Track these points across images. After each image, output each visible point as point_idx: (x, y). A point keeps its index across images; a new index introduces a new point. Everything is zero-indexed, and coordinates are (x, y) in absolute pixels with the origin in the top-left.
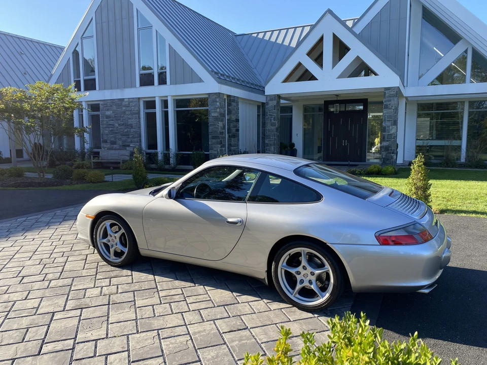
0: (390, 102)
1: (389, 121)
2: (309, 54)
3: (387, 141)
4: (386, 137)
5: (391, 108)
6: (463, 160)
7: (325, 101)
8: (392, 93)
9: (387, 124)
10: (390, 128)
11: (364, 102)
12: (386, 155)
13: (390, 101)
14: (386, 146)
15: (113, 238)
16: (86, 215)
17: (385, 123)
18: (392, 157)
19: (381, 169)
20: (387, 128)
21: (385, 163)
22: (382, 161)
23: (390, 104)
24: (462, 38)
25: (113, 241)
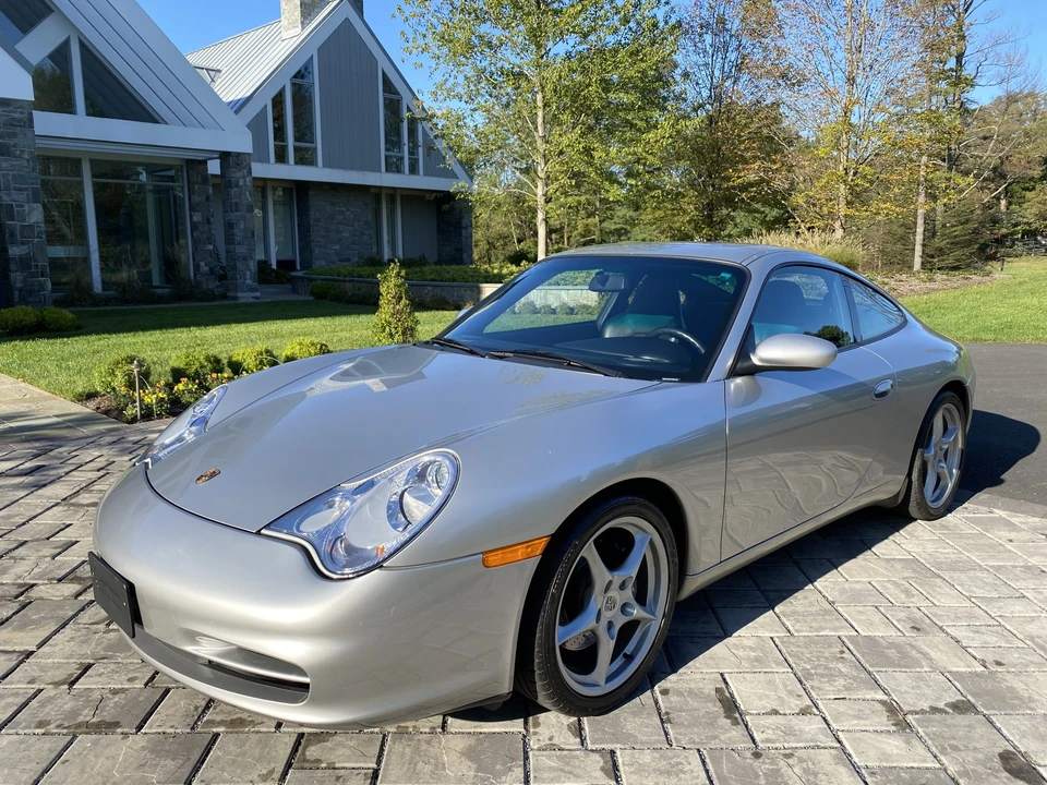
0: (15, 140)
1: (20, 189)
3: (23, 244)
4: (18, 232)
5: (20, 157)
8: (16, 115)
9: (15, 197)
10: (26, 208)
12: (25, 281)
13: (14, 135)
14: (21, 258)
15: (614, 593)
16: (484, 561)
17: (9, 195)
18: (42, 286)
19: (43, 318)
20: (16, 209)
21: (23, 301)
22: (16, 300)
23: (15, 145)
24: (53, 11)
25: (611, 603)
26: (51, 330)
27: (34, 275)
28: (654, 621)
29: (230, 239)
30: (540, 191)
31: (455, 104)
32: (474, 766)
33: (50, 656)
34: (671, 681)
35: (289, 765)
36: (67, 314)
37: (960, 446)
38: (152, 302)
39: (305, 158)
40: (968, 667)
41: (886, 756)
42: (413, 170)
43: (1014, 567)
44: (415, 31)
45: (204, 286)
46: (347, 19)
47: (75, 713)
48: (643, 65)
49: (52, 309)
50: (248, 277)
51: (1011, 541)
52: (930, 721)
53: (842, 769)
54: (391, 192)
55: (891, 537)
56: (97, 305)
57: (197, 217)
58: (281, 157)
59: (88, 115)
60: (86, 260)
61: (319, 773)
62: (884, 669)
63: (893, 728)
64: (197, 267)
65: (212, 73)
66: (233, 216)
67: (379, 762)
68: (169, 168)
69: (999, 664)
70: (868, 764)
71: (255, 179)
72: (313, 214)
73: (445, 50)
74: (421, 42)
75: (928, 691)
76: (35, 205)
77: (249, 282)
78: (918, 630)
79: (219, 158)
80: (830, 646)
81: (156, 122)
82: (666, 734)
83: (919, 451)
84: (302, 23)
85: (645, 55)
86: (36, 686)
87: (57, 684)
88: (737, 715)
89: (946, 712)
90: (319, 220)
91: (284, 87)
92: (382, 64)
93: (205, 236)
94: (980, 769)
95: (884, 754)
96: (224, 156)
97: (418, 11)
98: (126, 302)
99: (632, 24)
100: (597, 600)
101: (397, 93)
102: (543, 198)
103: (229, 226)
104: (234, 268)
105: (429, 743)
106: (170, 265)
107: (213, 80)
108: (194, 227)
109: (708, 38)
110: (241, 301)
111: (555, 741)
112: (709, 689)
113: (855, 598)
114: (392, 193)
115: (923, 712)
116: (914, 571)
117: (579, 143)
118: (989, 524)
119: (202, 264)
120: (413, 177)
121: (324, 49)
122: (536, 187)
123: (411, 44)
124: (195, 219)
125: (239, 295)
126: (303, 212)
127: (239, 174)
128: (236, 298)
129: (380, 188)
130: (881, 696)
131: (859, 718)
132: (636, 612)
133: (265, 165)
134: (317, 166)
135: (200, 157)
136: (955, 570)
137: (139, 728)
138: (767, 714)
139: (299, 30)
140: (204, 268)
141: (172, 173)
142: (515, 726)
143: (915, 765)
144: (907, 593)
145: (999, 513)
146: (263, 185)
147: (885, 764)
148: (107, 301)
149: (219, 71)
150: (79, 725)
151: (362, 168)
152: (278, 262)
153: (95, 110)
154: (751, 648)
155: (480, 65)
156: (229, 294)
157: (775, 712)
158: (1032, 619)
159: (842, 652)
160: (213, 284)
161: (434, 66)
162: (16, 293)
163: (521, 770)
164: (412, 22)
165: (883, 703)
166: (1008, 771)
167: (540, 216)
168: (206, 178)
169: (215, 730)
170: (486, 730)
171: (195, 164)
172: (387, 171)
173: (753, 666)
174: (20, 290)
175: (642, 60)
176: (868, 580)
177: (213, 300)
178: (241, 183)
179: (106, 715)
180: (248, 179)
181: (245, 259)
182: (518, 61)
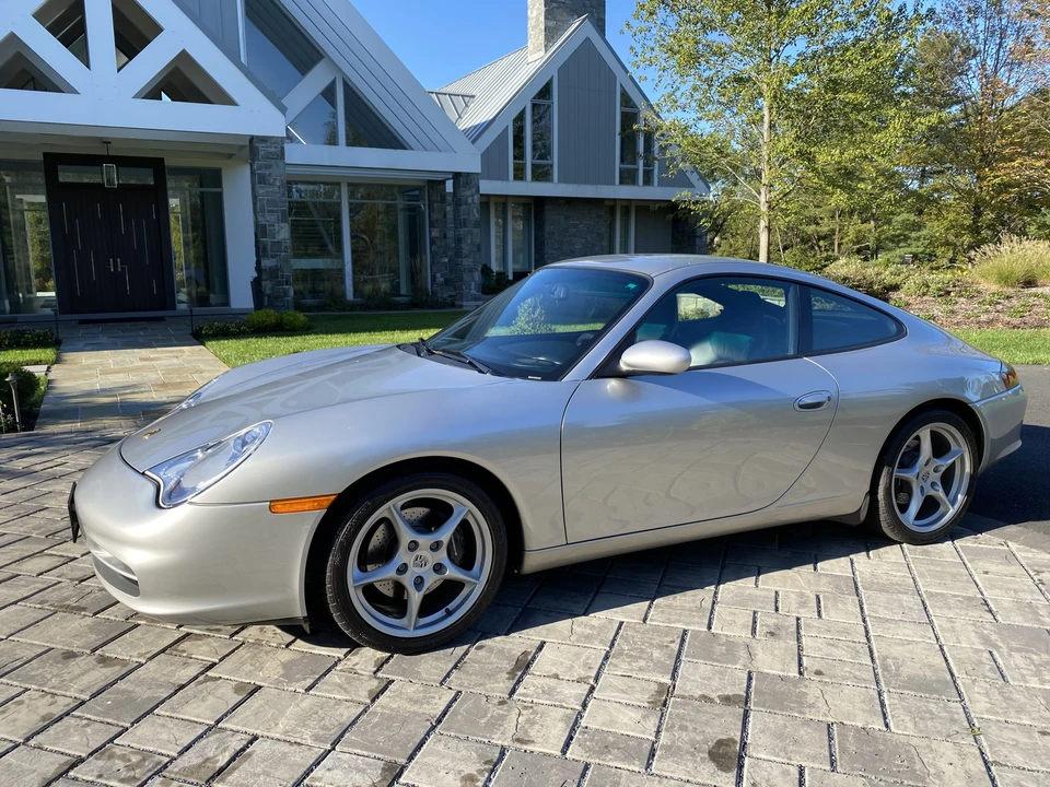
0: (270, 171)
1: (272, 212)
2: (40, 16)
3: (272, 257)
4: (269, 247)
5: (273, 184)
6: (350, 295)
7: (45, 154)
8: (271, 149)
9: (268, 218)
10: (276, 227)
11: (156, 165)
12: (273, 288)
13: (270, 166)
14: (271, 268)
15: (424, 552)
16: (270, 506)
17: (263, 216)
18: (286, 293)
19: (281, 320)
20: (268, 228)
21: (271, 305)
22: (266, 303)
23: (270, 175)
24: (322, 57)
25: (420, 561)
26: (287, 330)
27: (280, 284)
28: (477, 583)
29: (458, 253)
30: (763, 199)
31: (679, 113)
32: (282, 672)
33: (84, 562)
34: (497, 642)
35: (163, 651)
36: (301, 317)
37: (968, 469)
38: (390, 309)
39: (542, 174)
40: (782, 671)
41: (613, 722)
42: (648, 181)
43: (954, 596)
44: (643, 46)
45: (439, 295)
46: (588, 39)
47: (67, 599)
48: (874, 62)
49: (291, 312)
50: (473, 287)
51: (986, 573)
52: (685, 704)
53: (561, 725)
54: (625, 204)
55: (852, 556)
56: (344, 310)
57: (435, 233)
58: (519, 175)
59: (347, 146)
60: (341, 271)
61: (177, 659)
62: (695, 661)
63: (646, 705)
64: (434, 278)
65: (467, 99)
66: (463, 231)
67: (221, 660)
68: (416, 188)
69: (818, 673)
70: (589, 725)
71: (481, 195)
72: (548, 228)
73: (672, 62)
74: (648, 56)
75: (715, 683)
76: (283, 225)
77: (473, 292)
78: (772, 634)
79: (453, 178)
80: (667, 636)
81: (405, 148)
82: (448, 675)
83: (885, 470)
84: (546, 46)
85: (877, 51)
86: (60, 579)
87: (72, 580)
88: (519, 673)
89: (711, 700)
90: (553, 233)
91: (524, 109)
92: (621, 78)
93: (442, 249)
94: (688, 747)
95: (612, 721)
96: (457, 176)
97: (644, 25)
98: (368, 308)
99: (872, 17)
100: (403, 556)
101: (634, 106)
102: (767, 205)
103: (459, 240)
104: (461, 279)
105: (267, 653)
106: (414, 275)
107: (467, 105)
108: (433, 242)
109: (980, 22)
110: (465, 309)
111: (356, 667)
112: (517, 652)
113: (742, 601)
114: (627, 206)
115: (691, 697)
116: (837, 587)
117: (793, 147)
118: (978, 554)
119: (438, 275)
120: (647, 188)
121: (564, 69)
122: (760, 193)
123: (639, 58)
124: (433, 234)
125: (464, 303)
126: (539, 226)
127: (468, 193)
128: (461, 306)
129: (615, 200)
130: (667, 680)
131: (623, 692)
132: (452, 572)
133: (505, 183)
134: (552, 181)
135: (439, 177)
136: (881, 591)
137: (95, 614)
138: (548, 677)
139: (542, 53)
140: (440, 279)
141: (417, 193)
142: (338, 653)
143: (631, 734)
144: (803, 604)
145: (1013, 546)
146: (503, 201)
147: (604, 728)
148: (352, 307)
149: (473, 97)
150: (62, 607)
151: (597, 182)
152: (514, 273)
153: (355, 140)
154: (593, 627)
155: (706, 75)
156: (457, 303)
157: (556, 676)
158: (909, 643)
159: (673, 642)
160: (445, 294)
161: (657, 79)
162: (266, 299)
163: (312, 681)
164: (639, 36)
165: (661, 685)
166: (710, 753)
167: (763, 224)
168: (443, 195)
169: (139, 622)
170: (316, 652)
171: (434, 185)
172: (621, 183)
173: (578, 641)
174: (269, 296)
175: (875, 56)
176: (778, 589)
177: (445, 308)
178: (470, 201)
179: (83, 603)
180: (476, 197)
181: (470, 271)
182: (741, 67)
